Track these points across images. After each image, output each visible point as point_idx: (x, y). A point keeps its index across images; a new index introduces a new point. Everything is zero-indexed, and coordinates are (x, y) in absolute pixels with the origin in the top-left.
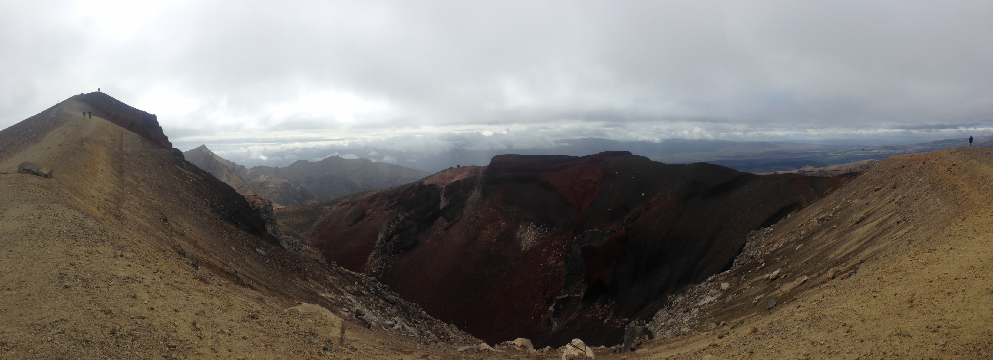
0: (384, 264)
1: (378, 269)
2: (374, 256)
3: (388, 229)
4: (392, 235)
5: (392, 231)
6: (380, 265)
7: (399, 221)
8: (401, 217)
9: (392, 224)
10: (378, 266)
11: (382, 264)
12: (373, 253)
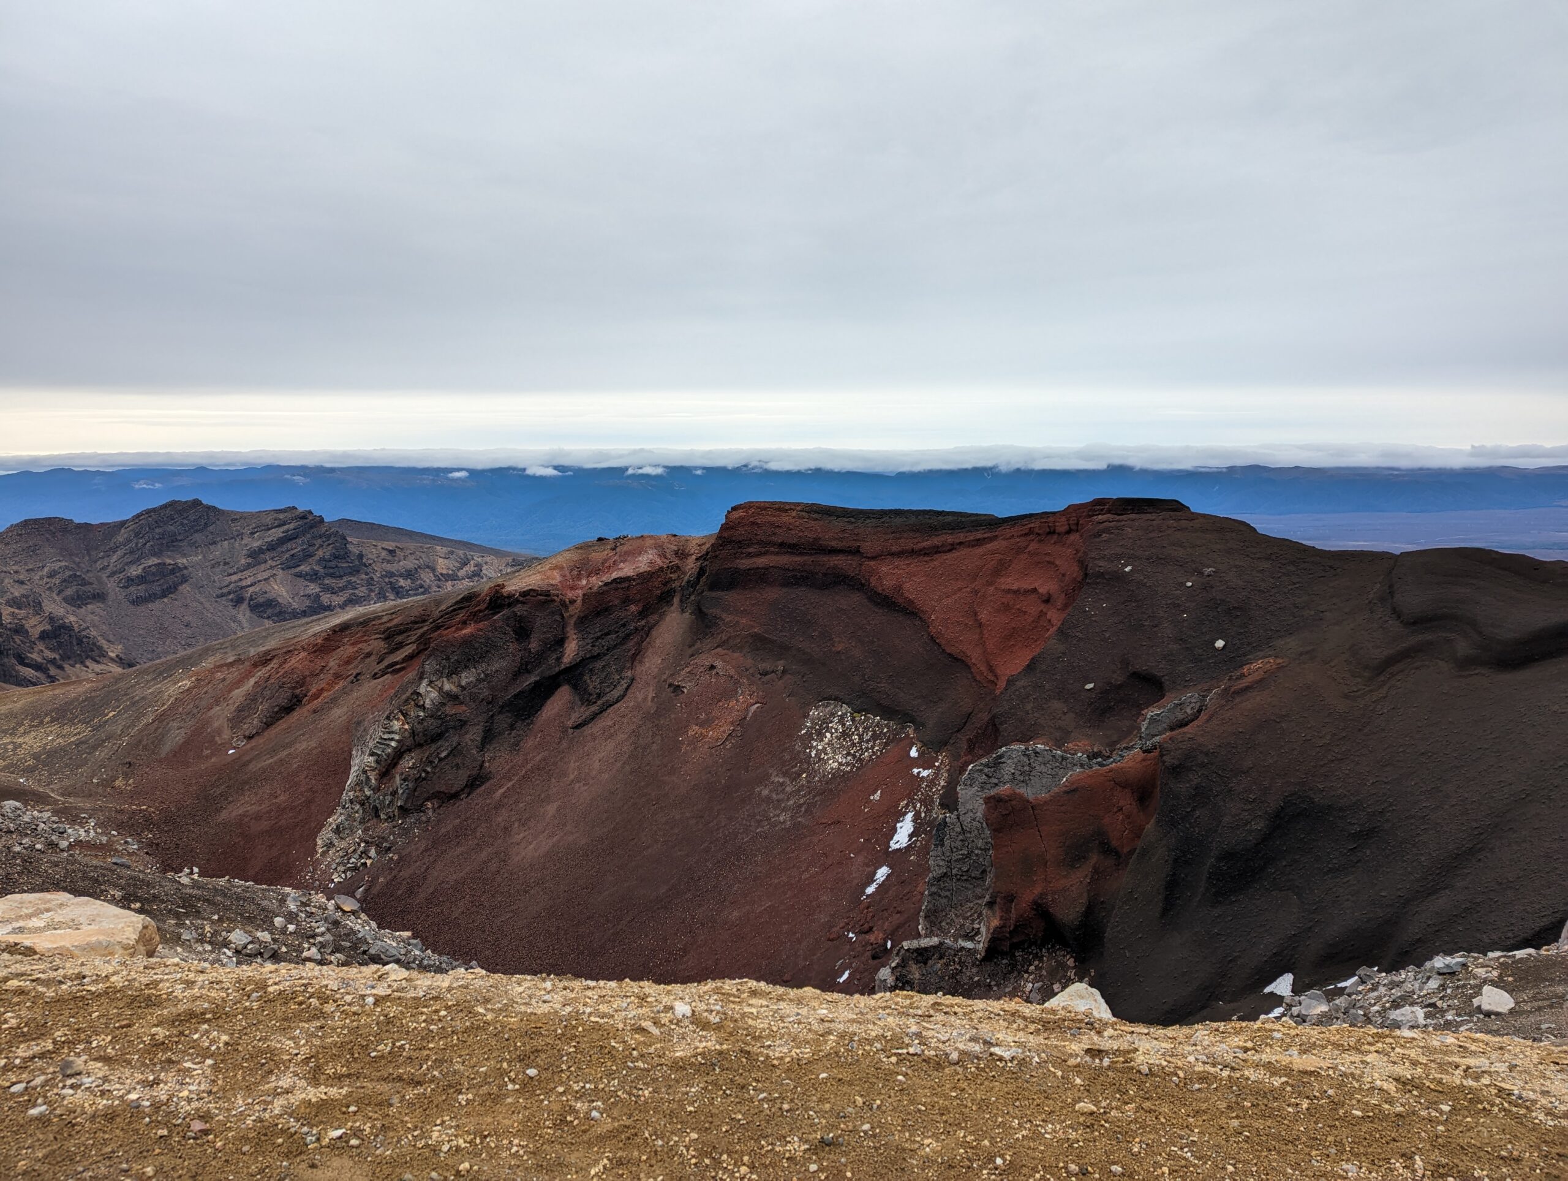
0: (372, 853)
1: (349, 869)
2: (338, 831)
3: (386, 736)
4: (399, 754)
5: (398, 741)
6: (356, 856)
7: (423, 707)
8: (430, 695)
9: (398, 719)
10: (353, 860)
11: (365, 853)
12: (334, 820)
